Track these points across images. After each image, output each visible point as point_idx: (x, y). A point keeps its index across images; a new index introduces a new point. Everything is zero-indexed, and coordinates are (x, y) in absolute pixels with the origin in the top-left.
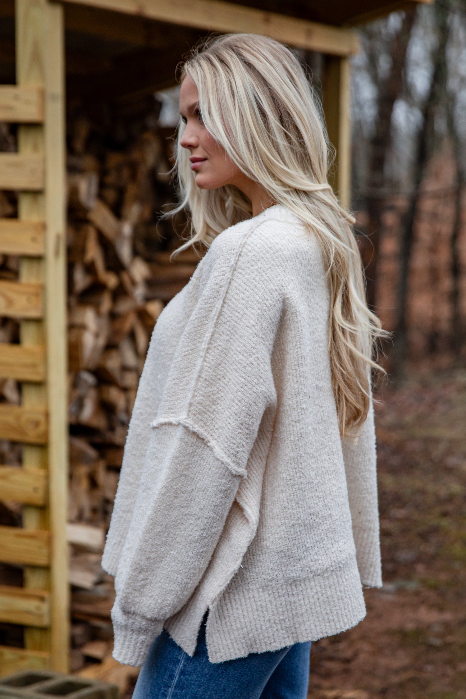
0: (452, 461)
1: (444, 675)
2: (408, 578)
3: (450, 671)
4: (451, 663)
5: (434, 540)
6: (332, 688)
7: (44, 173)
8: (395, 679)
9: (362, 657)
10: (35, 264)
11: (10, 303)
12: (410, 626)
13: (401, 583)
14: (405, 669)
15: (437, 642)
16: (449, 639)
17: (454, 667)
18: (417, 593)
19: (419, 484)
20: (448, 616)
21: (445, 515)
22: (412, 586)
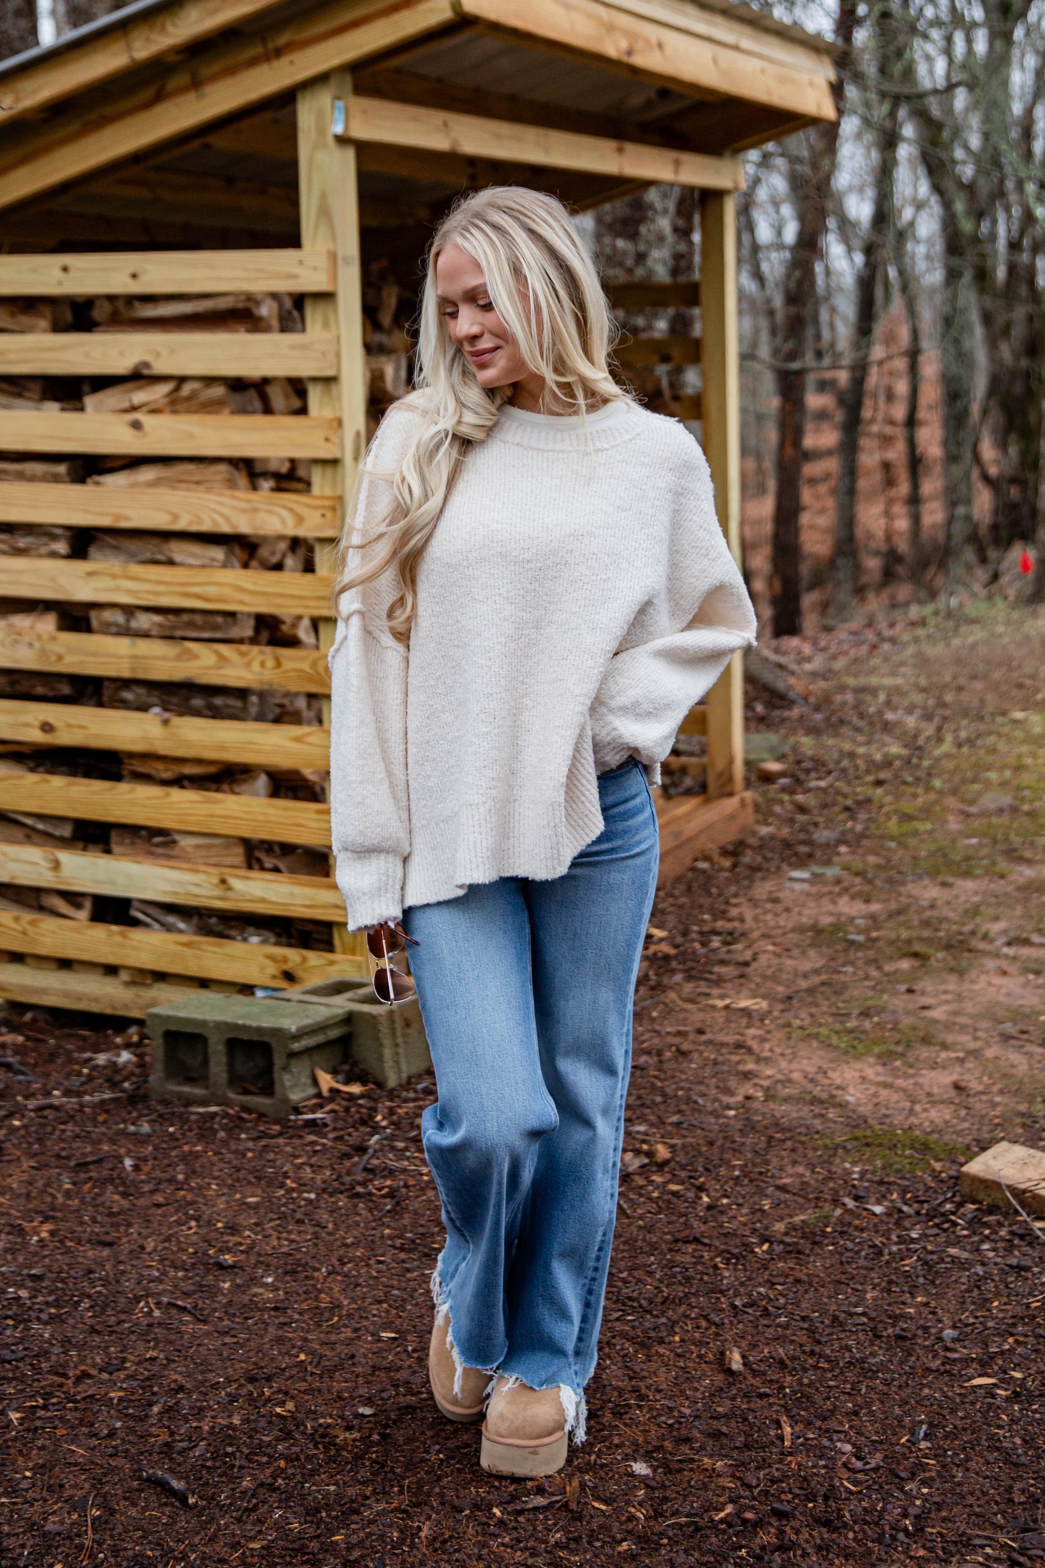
0: (890, 716)
1: (867, 978)
2: (828, 863)
3: (874, 973)
4: (875, 962)
5: (862, 816)
6: (722, 997)
7: (338, 355)
8: (804, 984)
9: (763, 959)
10: (329, 471)
11: (300, 520)
12: (826, 920)
13: (817, 869)
14: (817, 972)
15: (861, 938)
16: (874, 934)
17: (879, 968)
18: (838, 881)
19: (847, 746)
20: (875, 907)
21: (879, 783)
22: (831, 872)
